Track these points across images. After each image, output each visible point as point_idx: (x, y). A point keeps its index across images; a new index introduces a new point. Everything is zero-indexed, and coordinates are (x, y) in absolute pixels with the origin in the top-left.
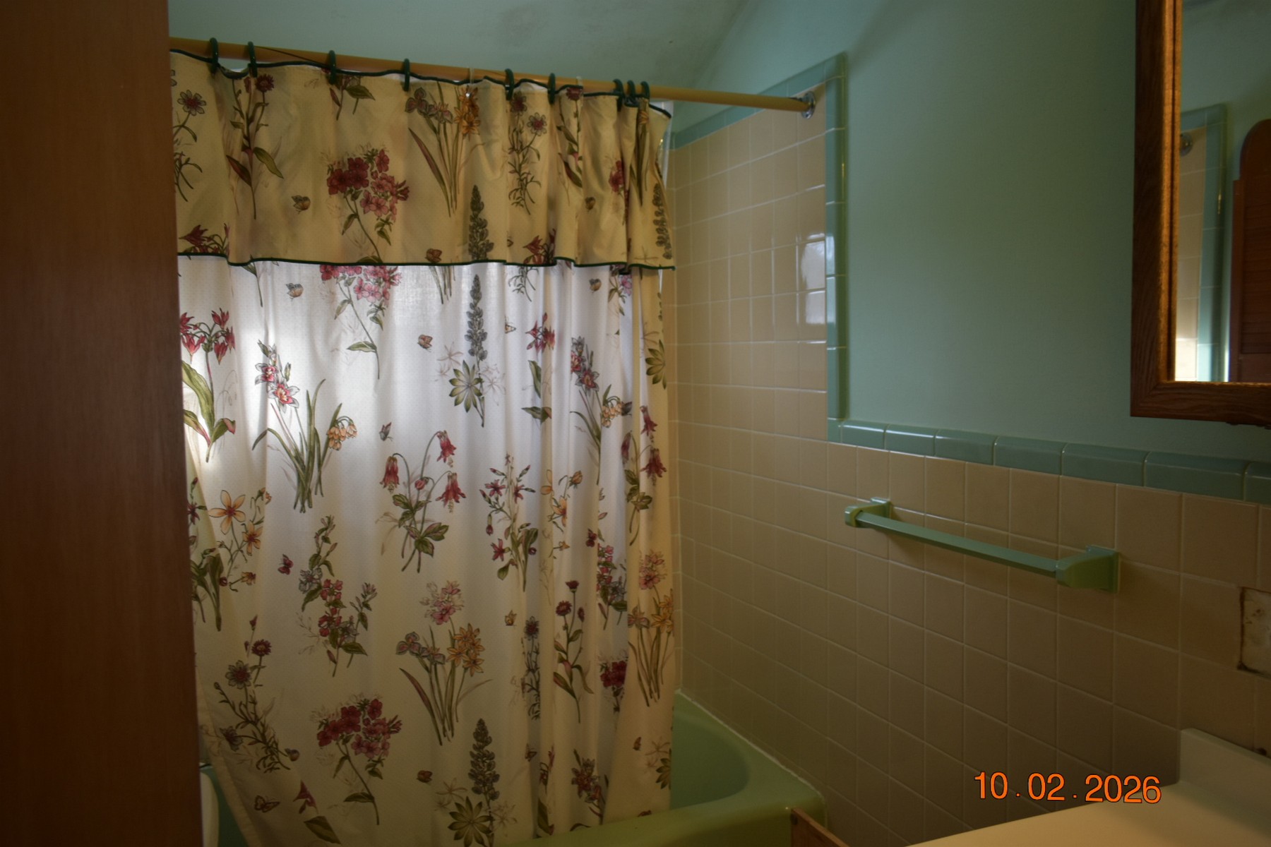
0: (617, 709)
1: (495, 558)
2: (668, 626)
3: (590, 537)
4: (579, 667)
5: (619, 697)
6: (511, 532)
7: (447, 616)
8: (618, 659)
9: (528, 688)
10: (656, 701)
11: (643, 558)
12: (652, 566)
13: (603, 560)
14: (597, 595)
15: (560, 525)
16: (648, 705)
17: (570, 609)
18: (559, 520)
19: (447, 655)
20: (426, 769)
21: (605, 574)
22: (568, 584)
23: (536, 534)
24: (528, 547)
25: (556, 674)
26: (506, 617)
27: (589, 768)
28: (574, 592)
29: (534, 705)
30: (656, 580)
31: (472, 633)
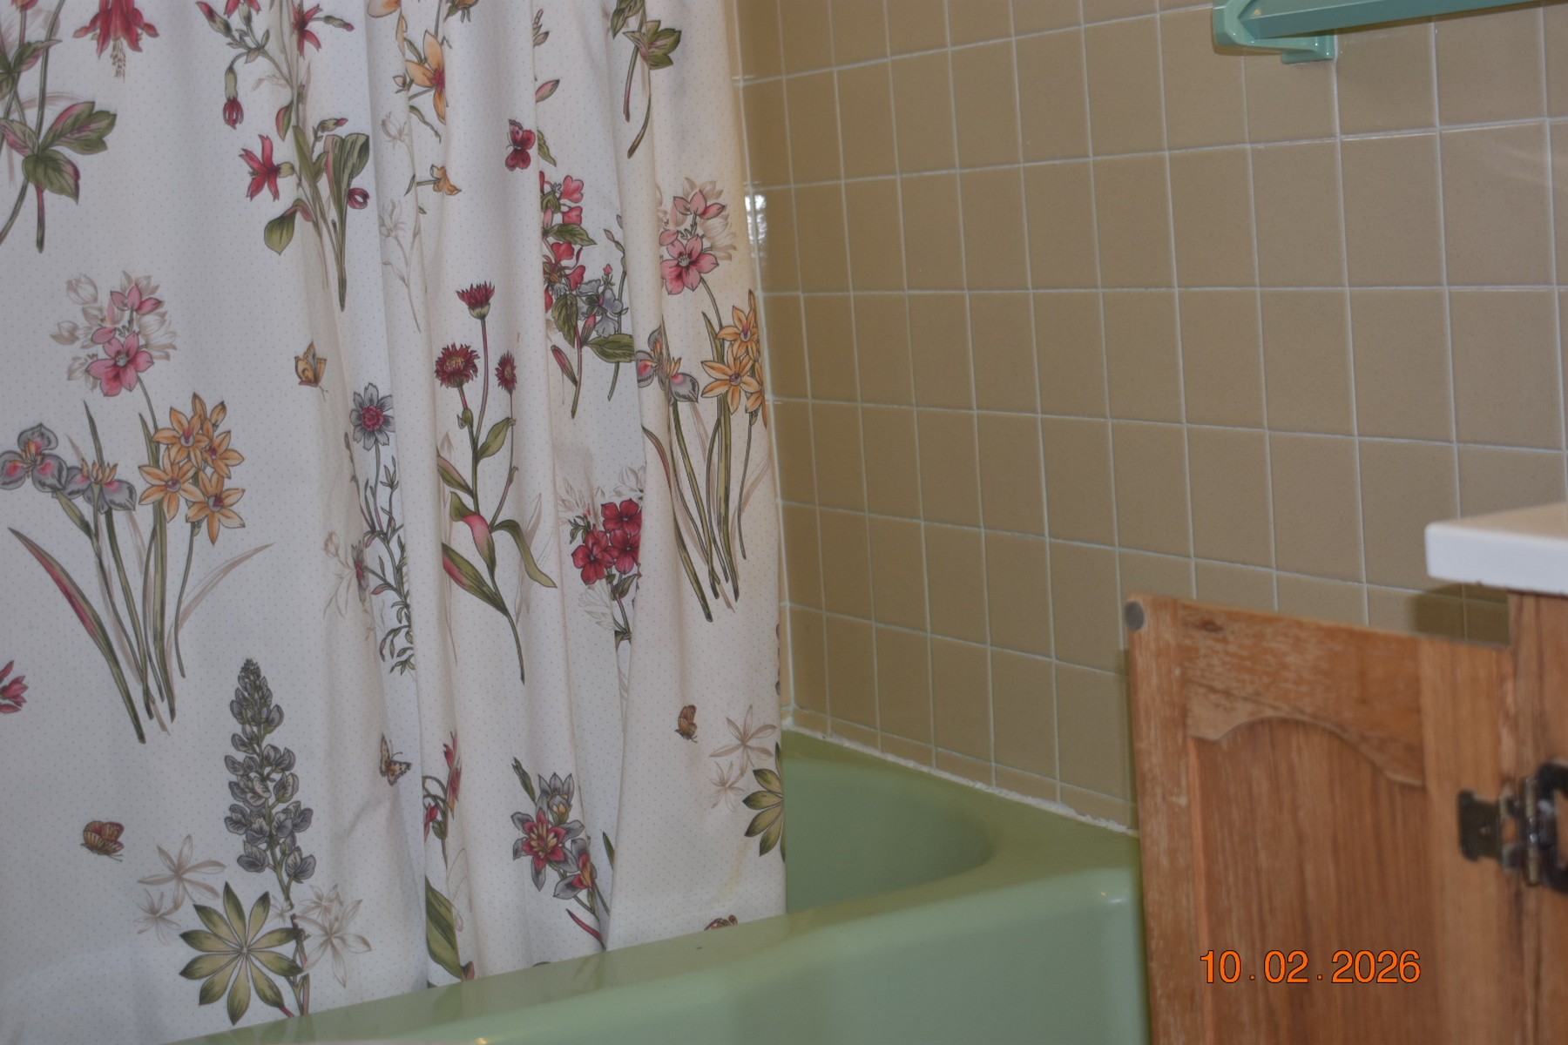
0: (623, 633)
1: (254, 190)
2: (749, 395)
3: (515, 141)
4: (512, 527)
5: (626, 600)
6: (293, 122)
7: (130, 374)
8: (619, 494)
9: (374, 582)
10: (729, 605)
11: (668, 204)
12: (694, 225)
13: (558, 219)
14: (548, 321)
15: (431, 115)
16: (709, 617)
17: (474, 367)
18: (426, 102)
19: (140, 486)
20: (104, 817)
21: (564, 263)
22: (463, 295)
23: (365, 148)
24: (344, 186)
25: (446, 550)
26: (297, 359)
27: (558, 798)
28: (482, 317)
29: (395, 631)
30: (706, 262)
31: (203, 419)
